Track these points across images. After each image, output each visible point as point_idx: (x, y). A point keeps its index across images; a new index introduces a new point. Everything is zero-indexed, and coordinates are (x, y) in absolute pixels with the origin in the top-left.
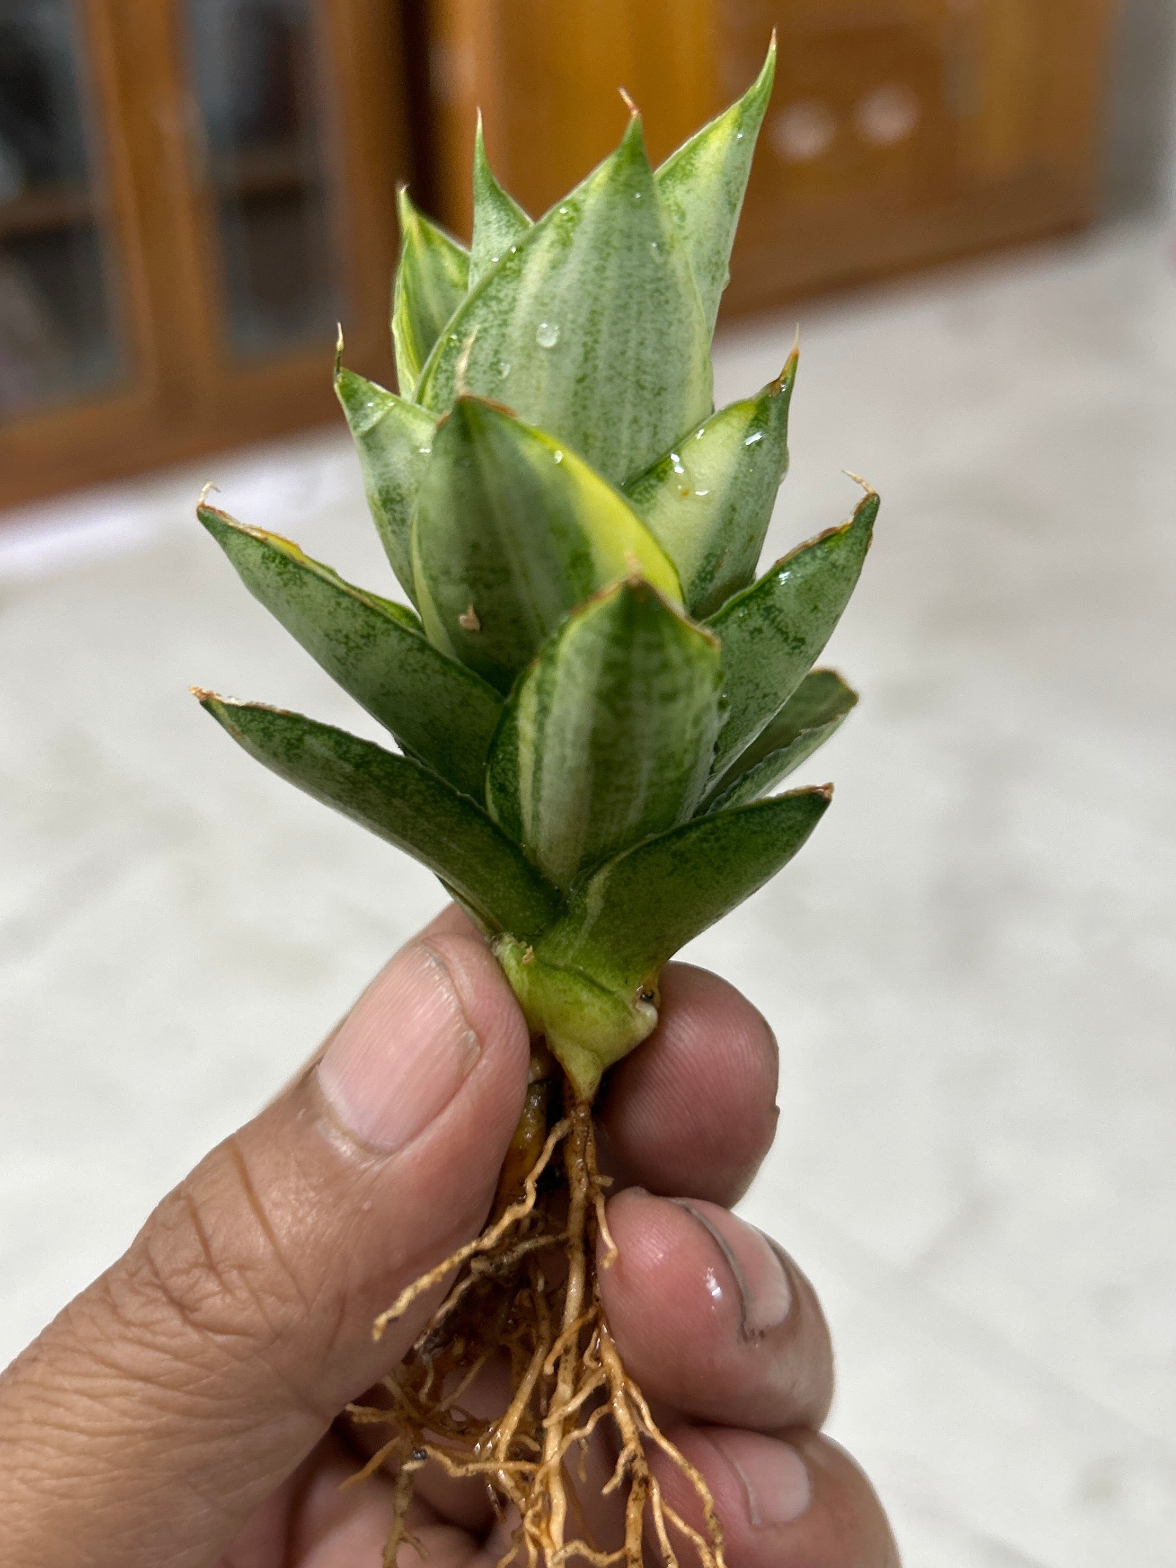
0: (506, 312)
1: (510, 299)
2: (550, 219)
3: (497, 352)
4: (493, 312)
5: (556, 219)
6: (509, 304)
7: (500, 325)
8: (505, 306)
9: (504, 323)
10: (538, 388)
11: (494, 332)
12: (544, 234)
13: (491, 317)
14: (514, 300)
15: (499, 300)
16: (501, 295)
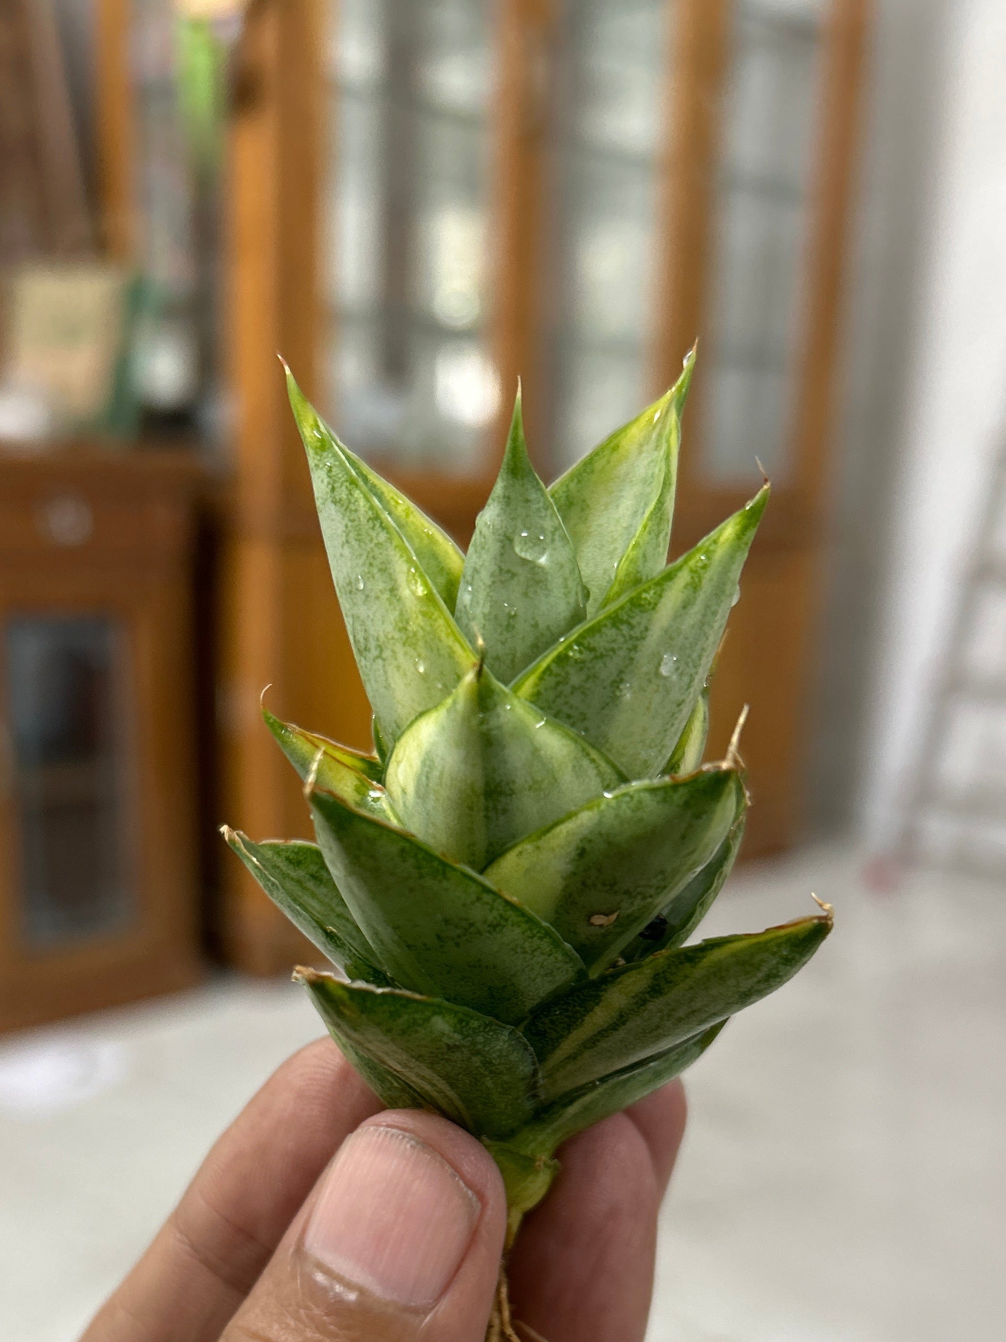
0: (637, 639)
1: (642, 627)
2: (686, 562)
3: (621, 672)
4: (623, 636)
5: (692, 563)
6: (641, 632)
7: (630, 650)
8: (636, 632)
9: (635, 648)
10: (648, 708)
11: (622, 653)
12: (680, 574)
13: (621, 639)
14: (647, 629)
15: (632, 627)
16: (634, 622)
